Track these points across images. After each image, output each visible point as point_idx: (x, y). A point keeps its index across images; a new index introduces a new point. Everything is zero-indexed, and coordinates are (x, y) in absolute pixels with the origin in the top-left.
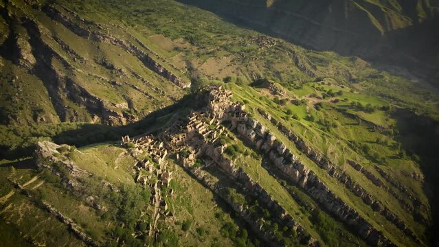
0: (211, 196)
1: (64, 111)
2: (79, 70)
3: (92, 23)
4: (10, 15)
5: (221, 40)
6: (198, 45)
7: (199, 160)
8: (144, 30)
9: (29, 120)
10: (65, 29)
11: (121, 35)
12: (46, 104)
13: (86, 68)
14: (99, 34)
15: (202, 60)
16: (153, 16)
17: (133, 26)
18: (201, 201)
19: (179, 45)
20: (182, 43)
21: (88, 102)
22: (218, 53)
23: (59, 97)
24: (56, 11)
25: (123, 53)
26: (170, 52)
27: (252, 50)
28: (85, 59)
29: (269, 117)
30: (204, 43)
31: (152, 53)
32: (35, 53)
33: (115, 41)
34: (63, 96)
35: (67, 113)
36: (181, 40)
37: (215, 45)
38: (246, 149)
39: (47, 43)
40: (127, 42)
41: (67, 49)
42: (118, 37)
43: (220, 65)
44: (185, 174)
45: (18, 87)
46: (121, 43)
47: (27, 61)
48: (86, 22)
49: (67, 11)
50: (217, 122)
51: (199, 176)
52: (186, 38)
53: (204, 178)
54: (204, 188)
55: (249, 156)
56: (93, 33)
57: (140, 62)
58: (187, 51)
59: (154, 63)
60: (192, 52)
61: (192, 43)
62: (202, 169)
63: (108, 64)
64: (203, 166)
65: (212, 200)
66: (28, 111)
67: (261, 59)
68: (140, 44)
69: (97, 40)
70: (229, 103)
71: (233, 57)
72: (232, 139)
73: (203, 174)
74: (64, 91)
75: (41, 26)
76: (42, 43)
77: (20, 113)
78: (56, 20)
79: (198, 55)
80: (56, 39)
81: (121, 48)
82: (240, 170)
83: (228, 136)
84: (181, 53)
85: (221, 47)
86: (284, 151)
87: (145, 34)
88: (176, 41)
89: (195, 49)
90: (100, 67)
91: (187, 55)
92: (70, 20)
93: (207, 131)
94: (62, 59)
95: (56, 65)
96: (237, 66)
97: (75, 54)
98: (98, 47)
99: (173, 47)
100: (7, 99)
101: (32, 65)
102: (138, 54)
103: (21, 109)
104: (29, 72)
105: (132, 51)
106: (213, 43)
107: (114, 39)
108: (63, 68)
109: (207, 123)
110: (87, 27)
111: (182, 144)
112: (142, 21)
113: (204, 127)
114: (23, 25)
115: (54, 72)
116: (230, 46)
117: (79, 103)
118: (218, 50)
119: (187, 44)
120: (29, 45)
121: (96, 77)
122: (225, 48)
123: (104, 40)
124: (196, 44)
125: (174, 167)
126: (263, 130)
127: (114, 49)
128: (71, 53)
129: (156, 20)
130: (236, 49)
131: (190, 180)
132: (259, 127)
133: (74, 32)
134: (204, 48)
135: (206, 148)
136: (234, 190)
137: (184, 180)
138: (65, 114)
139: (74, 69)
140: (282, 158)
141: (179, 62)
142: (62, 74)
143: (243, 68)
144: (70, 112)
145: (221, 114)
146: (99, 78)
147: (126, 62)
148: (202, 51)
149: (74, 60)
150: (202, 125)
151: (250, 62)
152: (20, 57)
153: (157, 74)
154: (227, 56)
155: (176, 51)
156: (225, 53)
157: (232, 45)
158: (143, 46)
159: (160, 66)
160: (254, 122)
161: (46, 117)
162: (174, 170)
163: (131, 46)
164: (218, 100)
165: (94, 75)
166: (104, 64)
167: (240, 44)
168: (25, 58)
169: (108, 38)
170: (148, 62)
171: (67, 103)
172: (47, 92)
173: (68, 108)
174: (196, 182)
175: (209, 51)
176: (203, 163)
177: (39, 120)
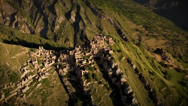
0: (67, 99)
1: (76, 43)
2: (88, 28)
3: (101, 10)
4: (73, 2)
5: (164, 31)
6: (149, 31)
7: (69, 74)
8: (124, 18)
9: (63, 42)
10: (90, 11)
11: (112, 17)
12: (71, 38)
13: (92, 28)
14: (102, 15)
15: (148, 38)
16: (134, 14)
17: (120, 15)
18: (58, 99)
19: (139, 29)
20: (141, 28)
21: (86, 42)
22: (159, 37)
23: (77, 36)
24: (90, 3)
25: (109, 25)
26: (133, 30)
27: (182, 40)
28: (93, 24)
29: (134, 67)
30: (153, 30)
31: (123, 28)
32: (76, 18)
33: (108, 20)
34: (78, 36)
35: (77, 44)
36: (141, 26)
37: (159, 33)
38: (103, 80)
39: (81, 15)
40: (113, 21)
41: (87, 18)
42: (110, 18)
43: (157, 43)
44: (58, 79)
45: (65, 29)
46: (110, 21)
47: (72, 20)
48: (99, 9)
49: (94, 4)
50: (91, 56)
51: (65, 84)
52: (144, 26)
53: (67, 86)
54: (65, 92)
55: (102, 85)
56: (100, 14)
57: (116, 31)
58: (142, 32)
59: (122, 33)
60: (144, 33)
61: (146, 29)
62: (68, 80)
63: (101, 28)
64: (70, 78)
65: (66, 102)
66: (64, 39)
67: (185, 46)
68: (119, 23)
69: (101, 17)
70: (103, 46)
71: (167, 41)
72: (95, 69)
73: (67, 83)
74: (80, 35)
75: (82, 8)
76: (79, 14)
77: (61, 38)
78: (88, 7)
79: (147, 35)
80: (85, 14)
81: (110, 23)
82: (90, 91)
83: (94, 67)
84: (138, 32)
85: (162, 34)
86: (129, 92)
87: (124, 20)
88: (138, 26)
89: (147, 32)
90: (98, 29)
91: (141, 34)
92: (93, 7)
93: (81, 58)
94: (84, 22)
95: (80, 24)
96: (167, 46)
97: (90, 21)
98: (100, 21)
99: (135, 29)
100: (60, 33)
101: (73, 22)
102: (116, 27)
103: (62, 37)
104: (71, 25)
105: (114, 25)
106: (158, 31)
107: (108, 18)
108: (82, 25)
109: (85, 54)
110: (99, 11)
111: (64, 61)
112: (128, 15)
113: (80, 55)
114: (76, 7)
115: (79, 26)
116: (168, 35)
117: (83, 41)
118: (160, 36)
119: (144, 29)
120: (75, 14)
121: (94, 32)
122: (164, 36)
123: (103, 18)
124: (148, 30)
125: (53, 72)
126: (118, 71)
127: (106, 23)
128: (88, 20)
129: (135, 16)
130: (171, 38)
131: (60, 83)
132: (116, 68)
133: (93, 12)
134: (152, 33)
135: (76, 69)
136: (81, 102)
137: (55, 82)
138: (76, 44)
139: (86, 27)
140: (126, 97)
141: (135, 36)
142: (81, 28)
143: (171, 48)
144: (78, 44)
145: (96, 52)
146: (95, 33)
147: (109, 29)
148: (150, 34)
149: (88, 23)
150: (80, 54)
151: (177, 47)
152: (70, 18)
153: (121, 38)
154: (164, 40)
155: (136, 31)
156: (164, 38)
157: (169, 35)
158: (120, 24)
159: (124, 35)
160: (113, 64)
161: (69, 43)
162: (52, 73)
163: (114, 23)
164: (96, 42)
165: (94, 31)
166: (99, 28)
167: (175, 36)
168: (72, 19)
169: (106, 18)
170: (119, 32)
171: (79, 40)
172: (74, 34)
173: (78, 42)
174: (62, 86)
175: (154, 35)
176: (70, 77)
177: (66, 43)
